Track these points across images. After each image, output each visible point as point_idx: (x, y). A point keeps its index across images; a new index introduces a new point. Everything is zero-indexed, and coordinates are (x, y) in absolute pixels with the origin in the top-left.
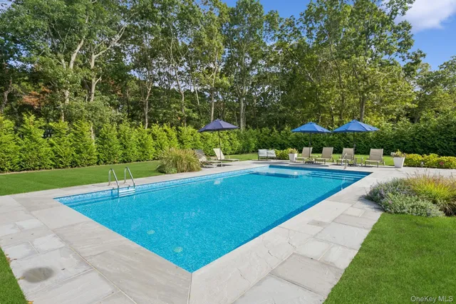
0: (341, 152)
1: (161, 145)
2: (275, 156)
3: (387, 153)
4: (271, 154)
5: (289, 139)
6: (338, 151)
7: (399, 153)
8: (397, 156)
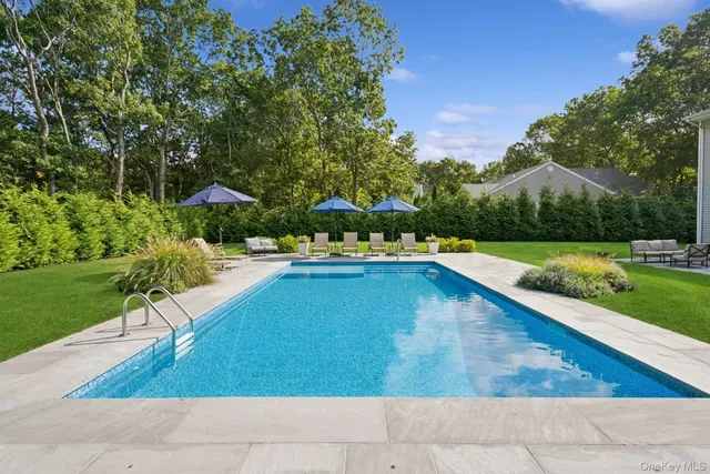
0: (368, 240)
1: (33, 234)
2: (276, 247)
3: (420, 239)
4: (267, 244)
5: (262, 220)
6: (364, 237)
7: (433, 237)
8: (433, 241)
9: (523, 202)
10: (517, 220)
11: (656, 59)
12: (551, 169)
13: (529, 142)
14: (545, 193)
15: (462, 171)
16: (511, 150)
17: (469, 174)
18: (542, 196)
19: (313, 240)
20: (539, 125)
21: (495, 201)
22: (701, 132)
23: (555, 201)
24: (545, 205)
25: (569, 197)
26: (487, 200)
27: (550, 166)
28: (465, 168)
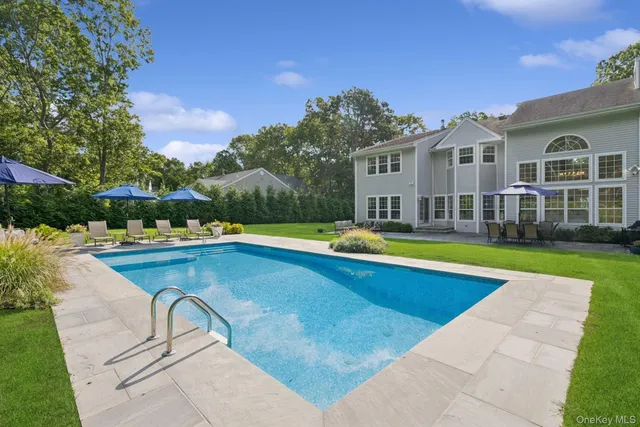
0: (156, 226)
9: (257, 194)
10: (255, 208)
11: (315, 115)
12: (262, 173)
14: (269, 190)
15: (172, 166)
16: (219, 155)
17: (179, 170)
18: (268, 192)
19: (88, 230)
20: (240, 139)
21: (239, 193)
22: (356, 163)
23: (276, 196)
24: (270, 199)
25: (283, 193)
26: (234, 193)
27: (261, 171)
28: (175, 165)
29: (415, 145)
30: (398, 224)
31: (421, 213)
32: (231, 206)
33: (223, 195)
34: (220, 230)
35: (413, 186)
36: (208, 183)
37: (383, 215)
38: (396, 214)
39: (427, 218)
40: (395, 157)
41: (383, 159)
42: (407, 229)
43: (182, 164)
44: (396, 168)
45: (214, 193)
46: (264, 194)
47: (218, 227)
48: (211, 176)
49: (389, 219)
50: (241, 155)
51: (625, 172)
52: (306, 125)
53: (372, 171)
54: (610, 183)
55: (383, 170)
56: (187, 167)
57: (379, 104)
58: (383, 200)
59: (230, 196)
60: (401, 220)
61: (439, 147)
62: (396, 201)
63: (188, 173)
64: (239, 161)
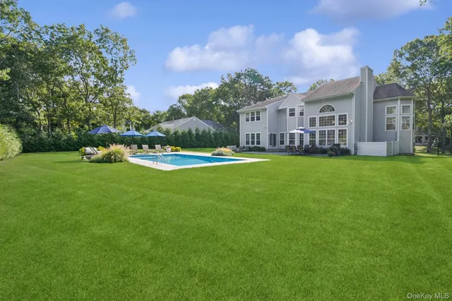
9: (190, 132)
10: (188, 140)
11: (226, 84)
12: (195, 120)
13: (178, 104)
14: (197, 130)
16: (171, 107)
17: (147, 116)
20: (183, 97)
21: (180, 132)
22: (240, 115)
23: (200, 133)
24: (197, 134)
25: (204, 132)
26: (178, 132)
27: (194, 118)
28: (144, 113)
29: (266, 107)
30: (259, 147)
31: (271, 142)
32: (176, 139)
33: (172, 133)
34: (170, 149)
35: (266, 128)
36: (165, 126)
37: (253, 143)
38: (258, 143)
39: (275, 144)
40: (258, 113)
41: (253, 114)
42: (263, 150)
43: (149, 112)
44: (258, 119)
45: (167, 132)
46: (194, 132)
47: (169, 148)
48: (167, 120)
49: (255, 145)
50: (185, 107)
51: (348, 122)
52: (221, 91)
53: (247, 120)
54: (342, 127)
55: (253, 119)
56: (151, 114)
57: (263, 77)
58: (253, 135)
59: (176, 133)
60: (261, 146)
61: (280, 108)
62: (258, 135)
63: (153, 118)
64: (183, 110)
